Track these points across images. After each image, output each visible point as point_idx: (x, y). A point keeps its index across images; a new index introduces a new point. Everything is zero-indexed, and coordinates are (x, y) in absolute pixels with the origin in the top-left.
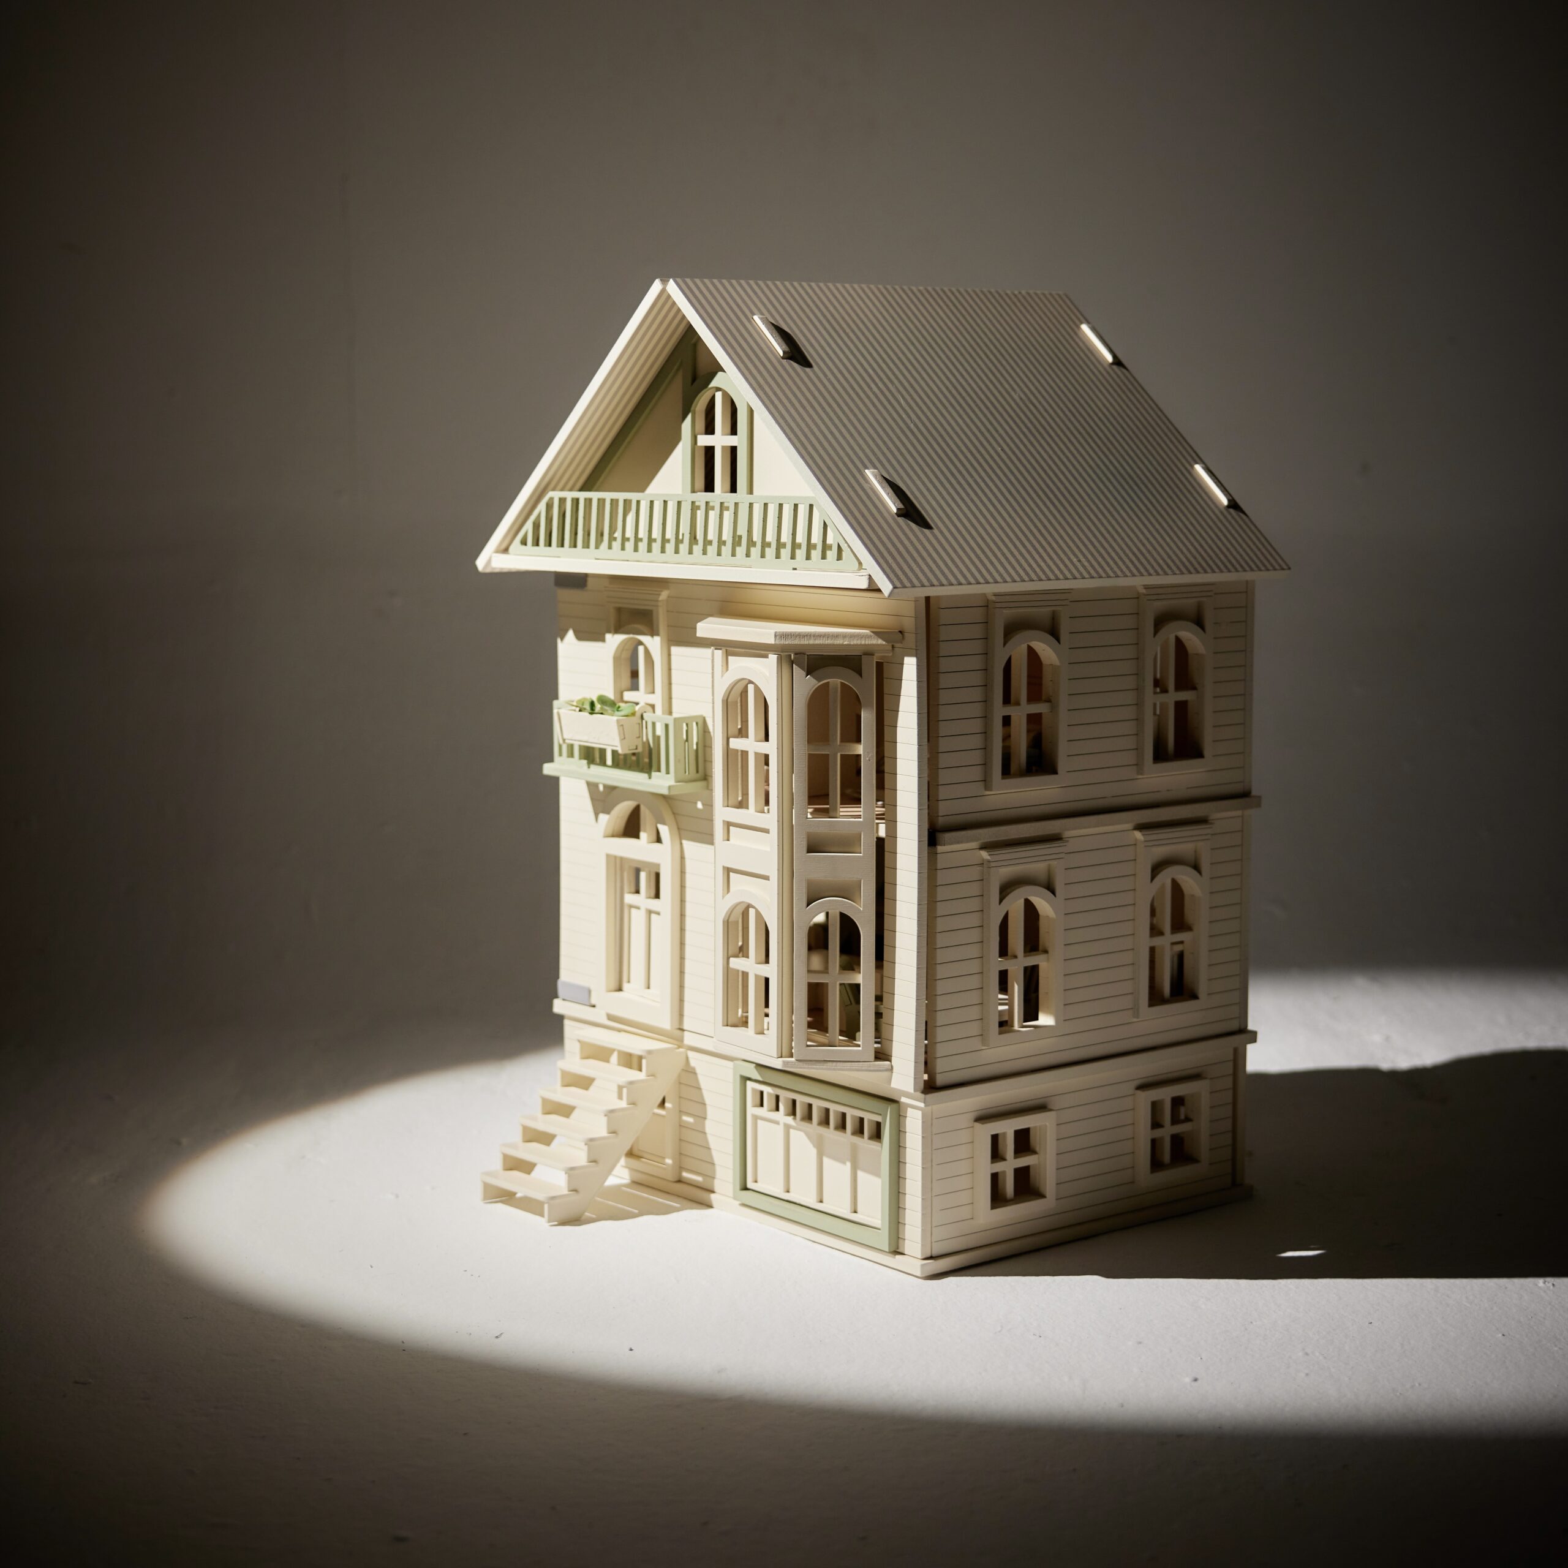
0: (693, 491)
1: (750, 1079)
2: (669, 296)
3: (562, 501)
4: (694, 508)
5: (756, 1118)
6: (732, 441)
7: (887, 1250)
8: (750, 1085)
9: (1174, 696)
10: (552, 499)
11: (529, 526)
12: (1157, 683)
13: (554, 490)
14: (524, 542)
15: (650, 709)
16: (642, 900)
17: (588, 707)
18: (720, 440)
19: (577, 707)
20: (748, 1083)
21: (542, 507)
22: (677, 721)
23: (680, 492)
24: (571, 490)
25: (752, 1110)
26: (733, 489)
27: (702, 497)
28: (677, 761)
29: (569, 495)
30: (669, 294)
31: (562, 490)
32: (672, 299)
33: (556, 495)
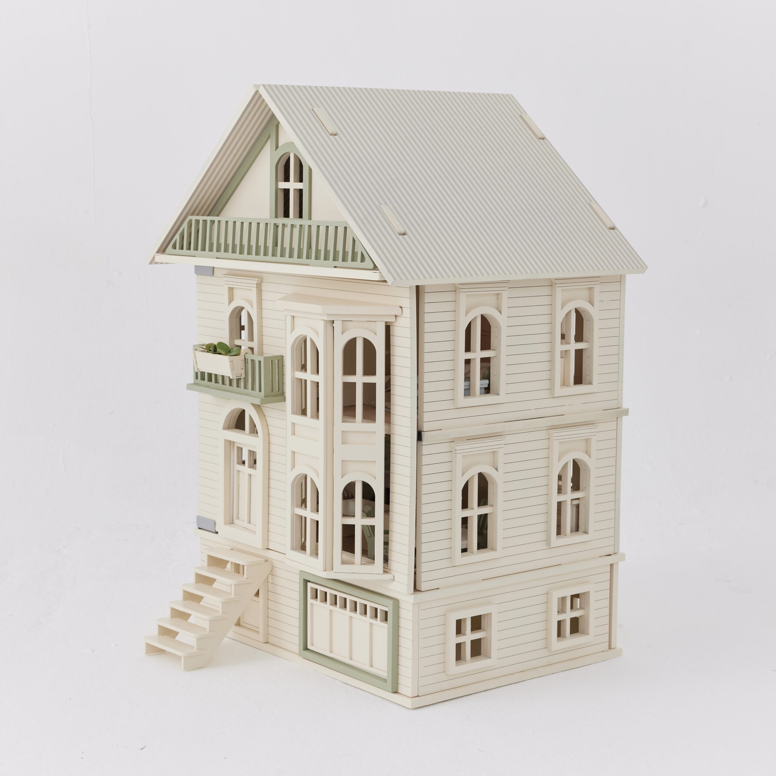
0: (276, 217)
1: (309, 581)
2: (260, 96)
3: (198, 222)
4: (276, 226)
5: (312, 604)
6: (300, 186)
7: (391, 692)
8: (310, 585)
9: (574, 346)
10: (191, 220)
11: (177, 237)
12: (563, 337)
13: (192, 215)
14: (174, 247)
15: (250, 351)
16: (246, 469)
17: (212, 349)
18: (292, 185)
19: (206, 349)
20: (309, 583)
21: (185, 225)
22: (265, 358)
23: (268, 217)
24: (203, 215)
25: (310, 601)
26: (301, 216)
27: (281, 221)
28: (266, 384)
29: (201, 218)
30: (260, 94)
31: (198, 215)
32: (262, 97)
33: (194, 218)
